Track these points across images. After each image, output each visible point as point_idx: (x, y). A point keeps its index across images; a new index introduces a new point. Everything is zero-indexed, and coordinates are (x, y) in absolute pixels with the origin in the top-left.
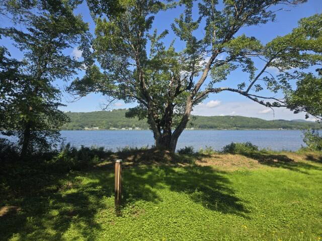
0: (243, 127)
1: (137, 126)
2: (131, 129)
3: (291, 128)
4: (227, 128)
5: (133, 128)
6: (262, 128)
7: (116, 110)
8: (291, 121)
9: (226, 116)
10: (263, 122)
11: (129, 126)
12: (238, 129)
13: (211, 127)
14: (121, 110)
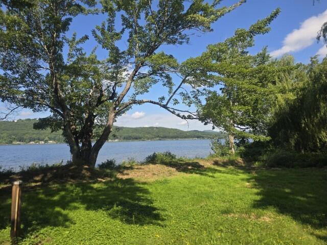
0: (165, 137)
1: (50, 139)
2: (43, 142)
3: (203, 137)
4: (152, 139)
5: (46, 141)
6: (181, 138)
7: (22, 121)
8: (203, 132)
9: (150, 128)
10: (182, 132)
11: (39, 140)
12: (160, 140)
13: (136, 138)
14: (29, 120)
